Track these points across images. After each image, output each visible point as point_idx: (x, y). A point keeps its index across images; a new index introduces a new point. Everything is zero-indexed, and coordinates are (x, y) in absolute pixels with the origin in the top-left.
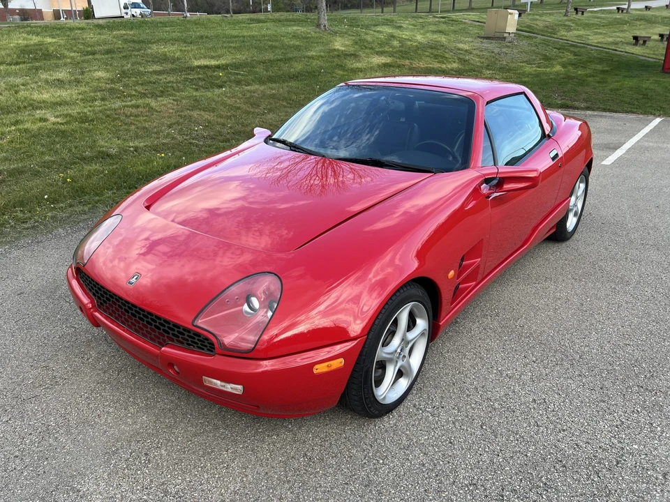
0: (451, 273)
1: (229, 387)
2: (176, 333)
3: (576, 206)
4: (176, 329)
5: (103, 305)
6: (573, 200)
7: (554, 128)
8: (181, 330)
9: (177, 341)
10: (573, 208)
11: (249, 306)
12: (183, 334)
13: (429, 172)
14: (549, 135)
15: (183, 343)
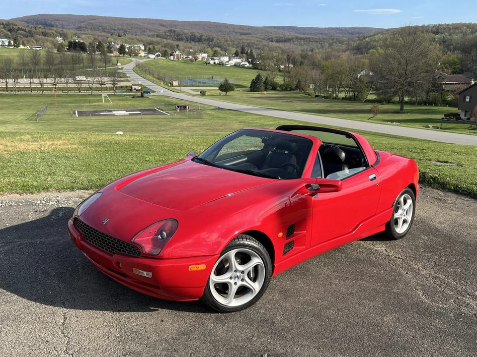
0: (280, 234)
1: (145, 274)
2: (122, 247)
3: (404, 215)
4: (123, 245)
5: (86, 236)
6: (400, 211)
7: (377, 161)
8: (125, 245)
9: (123, 251)
10: (401, 216)
11: (161, 236)
12: (126, 247)
13: (277, 178)
14: (371, 166)
15: (125, 252)
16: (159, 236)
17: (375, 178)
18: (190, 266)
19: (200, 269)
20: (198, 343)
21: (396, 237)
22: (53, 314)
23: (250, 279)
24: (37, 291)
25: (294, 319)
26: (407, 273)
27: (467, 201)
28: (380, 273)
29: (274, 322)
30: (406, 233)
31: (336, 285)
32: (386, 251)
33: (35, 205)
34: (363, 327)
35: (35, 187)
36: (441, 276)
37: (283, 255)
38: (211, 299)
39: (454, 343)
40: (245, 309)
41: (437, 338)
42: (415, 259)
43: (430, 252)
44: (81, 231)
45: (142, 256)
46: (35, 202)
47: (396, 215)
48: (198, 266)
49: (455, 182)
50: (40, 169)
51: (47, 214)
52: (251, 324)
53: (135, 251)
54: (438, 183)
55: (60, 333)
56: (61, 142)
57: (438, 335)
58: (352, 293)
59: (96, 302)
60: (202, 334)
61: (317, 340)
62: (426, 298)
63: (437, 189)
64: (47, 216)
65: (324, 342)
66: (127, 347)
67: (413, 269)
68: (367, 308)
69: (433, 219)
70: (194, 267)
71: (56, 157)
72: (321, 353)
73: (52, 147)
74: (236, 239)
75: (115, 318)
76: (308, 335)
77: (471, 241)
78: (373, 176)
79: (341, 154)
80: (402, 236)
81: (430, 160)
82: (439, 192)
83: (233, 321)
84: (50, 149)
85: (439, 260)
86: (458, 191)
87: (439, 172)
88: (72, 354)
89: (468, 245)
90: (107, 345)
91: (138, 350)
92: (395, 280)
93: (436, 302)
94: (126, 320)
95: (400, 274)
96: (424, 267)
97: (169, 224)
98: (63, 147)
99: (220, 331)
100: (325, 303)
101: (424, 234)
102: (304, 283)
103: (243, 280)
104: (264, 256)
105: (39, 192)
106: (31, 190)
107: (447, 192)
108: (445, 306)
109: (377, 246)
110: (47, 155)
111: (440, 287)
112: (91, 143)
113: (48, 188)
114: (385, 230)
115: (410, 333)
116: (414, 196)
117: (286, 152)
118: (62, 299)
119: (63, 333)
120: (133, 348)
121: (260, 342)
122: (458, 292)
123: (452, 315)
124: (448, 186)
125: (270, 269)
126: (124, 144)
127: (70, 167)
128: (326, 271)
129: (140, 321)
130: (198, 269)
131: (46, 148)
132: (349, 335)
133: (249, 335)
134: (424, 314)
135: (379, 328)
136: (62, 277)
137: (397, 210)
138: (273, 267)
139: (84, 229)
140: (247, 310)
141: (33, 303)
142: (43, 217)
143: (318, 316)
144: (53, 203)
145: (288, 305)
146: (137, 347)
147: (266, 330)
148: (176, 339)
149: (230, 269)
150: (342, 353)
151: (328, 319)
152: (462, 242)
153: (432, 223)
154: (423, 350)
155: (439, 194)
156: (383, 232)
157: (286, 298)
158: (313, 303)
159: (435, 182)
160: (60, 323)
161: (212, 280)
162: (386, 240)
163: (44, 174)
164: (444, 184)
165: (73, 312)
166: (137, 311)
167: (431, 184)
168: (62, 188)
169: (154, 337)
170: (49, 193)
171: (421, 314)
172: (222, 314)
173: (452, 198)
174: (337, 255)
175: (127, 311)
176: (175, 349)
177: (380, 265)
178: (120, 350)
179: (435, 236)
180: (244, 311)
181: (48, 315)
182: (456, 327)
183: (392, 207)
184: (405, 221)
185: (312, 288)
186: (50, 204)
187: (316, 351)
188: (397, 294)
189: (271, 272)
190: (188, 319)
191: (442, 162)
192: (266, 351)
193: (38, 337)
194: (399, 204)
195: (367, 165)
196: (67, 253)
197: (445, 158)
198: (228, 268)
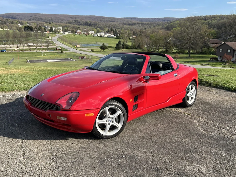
0: (131, 100)
1: (63, 119)
2: (51, 106)
3: (192, 95)
4: (51, 105)
5: (33, 103)
6: (189, 93)
7: (178, 68)
8: (53, 105)
9: (51, 108)
10: (190, 95)
11: (71, 101)
12: (53, 106)
13: (129, 74)
14: (175, 70)
15: (53, 109)
16: (70, 101)
17: (177, 75)
18: (86, 114)
19: (91, 115)
20: (90, 152)
21: (188, 105)
22: (16, 142)
23: (116, 122)
24: (8, 133)
25: (138, 141)
26: (194, 121)
27: (222, 91)
28: (180, 121)
29: (129, 142)
30: (193, 104)
31: (159, 126)
32: (183, 112)
33: (7, 97)
34: (172, 143)
35: (7, 89)
36: (210, 121)
37: (133, 111)
38: (97, 132)
39: (217, 148)
40: (114, 137)
41: (209, 147)
42: (197, 115)
43: (205, 112)
44: (30, 101)
45: (61, 110)
46: (7, 96)
47: (188, 95)
48: (90, 114)
49: (216, 83)
50: (10, 81)
51: (13, 101)
52: (117, 143)
53: (58, 107)
54: (208, 84)
55: (20, 150)
56: (20, 70)
57: (209, 146)
58: (166, 130)
59: (38, 137)
60: (93, 148)
61: (150, 149)
62: (203, 130)
63: (207, 86)
64: (13, 102)
65: (153, 150)
66: (54, 155)
67: (196, 119)
68: (175, 136)
69: (206, 98)
70: (88, 115)
71: (18, 76)
72: (152, 155)
73: (16, 72)
74: (109, 101)
75: (48, 143)
76: (146, 147)
77: (224, 107)
78: (176, 74)
79: (160, 64)
80: (191, 105)
81: (203, 74)
82: (208, 88)
83: (108, 143)
84: (15, 73)
85: (209, 115)
86: (218, 87)
87: (208, 79)
88: (26, 159)
89: (223, 109)
90: (44, 154)
91: (60, 156)
92: (188, 123)
93: (208, 132)
94: (54, 144)
95: (190, 121)
96: (202, 118)
97: (75, 94)
98: (21, 72)
99: (101, 147)
100: (154, 134)
101: (201, 105)
102: (143, 126)
103: (113, 122)
104: (123, 110)
105: (9, 91)
106: (5, 91)
107: (212, 87)
108: (213, 134)
109: (179, 110)
110: (14, 76)
111: (210, 126)
112: (35, 70)
113: (14, 90)
114: (182, 102)
115: (196, 145)
116: (196, 86)
117: (133, 66)
118: (21, 136)
119: (22, 150)
120: (58, 155)
121: (122, 151)
122: (219, 128)
123: (216, 137)
124: (212, 85)
125: (126, 117)
126: (52, 70)
127: (25, 80)
128: (154, 121)
129: (61, 144)
130: (90, 116)
131: (13, 73)
132: (166, 147)
133: (116, 148)
134: (203, 138)
135: (181, 143)
136: (21, 127)
137: (188, 92)
138: (128, 117)
139: (32, 100)
140: (115, 138)
141: (6, 138)
142: (11, 102)
143: (151, 139)
144: (16, 96)
145: (135, 135)
146: (60, 155)
147: (124, 145)
148: (79, 151)
149: (106, 117)
150: (163, 154)
151: (155, 140)
152: (220, 108)
153: (205, 100)
154: (202, 152)
155: (208, 89)
156: (182, 103)
157: (134, 132)
158: (148, 134)
159: (206, 83)
160: (20, 146)
161: (97, 122)
162: (183, 108)
163: (12, 84)
164: (210, 84)
165: (26, 141)
166: (59, 140)
167: (204, 84)
168: (21, 90)
169: (68, 150)
170: (15, 92)
171: (201, 137)
172: (103, 140)
173: (214, 90)
174: (159, 114)
175: (54, 140)
176: (79, 155)
177: (181, 118)
178: (51, 156)
179: (207, 105)
180: (114, 138)
181: (14, 142)
182: (218, 142)
183: (186, 90)
184: (192, 98)
185: (147, 128)
186: (15, 96)
187: (150, 154)
188: (189, 129)
189: (127, 118)
190: (85, 143)
191: (210, 75)
192: (125, 155)
193: (8, 152)
194: (189, 89)
195: (173, 69)
196: (23, 117)
197: (211, 74)
198: (105, 116)
